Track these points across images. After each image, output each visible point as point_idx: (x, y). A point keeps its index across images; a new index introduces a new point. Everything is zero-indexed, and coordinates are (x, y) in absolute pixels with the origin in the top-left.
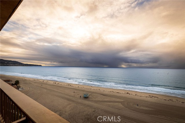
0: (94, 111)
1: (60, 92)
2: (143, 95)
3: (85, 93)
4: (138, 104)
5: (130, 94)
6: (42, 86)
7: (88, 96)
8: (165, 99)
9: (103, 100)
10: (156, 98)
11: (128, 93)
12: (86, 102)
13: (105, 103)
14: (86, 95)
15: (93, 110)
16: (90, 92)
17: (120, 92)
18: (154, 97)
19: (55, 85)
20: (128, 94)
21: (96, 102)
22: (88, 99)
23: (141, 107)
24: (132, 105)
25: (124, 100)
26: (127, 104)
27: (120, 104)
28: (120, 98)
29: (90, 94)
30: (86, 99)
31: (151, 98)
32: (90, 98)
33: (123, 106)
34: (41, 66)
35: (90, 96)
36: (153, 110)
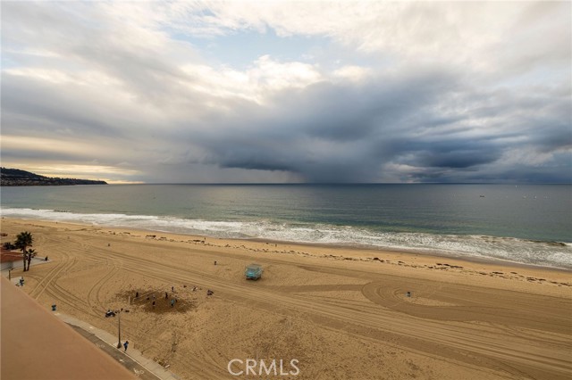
0: (281, 321)
1: (171, 264)
2: (419, 264)
3: (248, 263)
4: (409, 290)
5: (382, 261)
6: (109, 248)
7: (260, 272)
8: (483, 271)
9: (308, 284)
10: (458, 270)
11: (376, 259)
12: (254, 292)
13: (314, 293)
14: (252, 270)
15: (280, 317)
16: (265, 260)
17: (353, 257)
18: (452, 267)
19: (153, 241)
20: (378, 261)
21: (287, 290)
22: (260, 282)
23: (420, 299)
24: (393, 293)
25: (367, 281)
26: (378, 293)
27: (357, 292)
28: (356, 276)
29: (264, 265)
30: (255, 283)
31: (444, 271)
32: (264, 279)
33: (367, 300)
34: (103, 183)
35: (266, 275)
36: (453, 305)
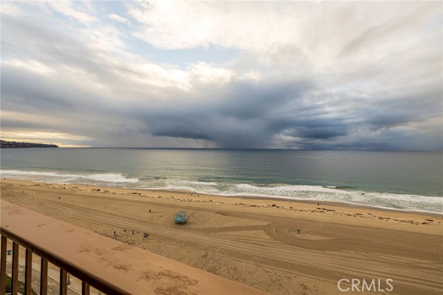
0: (204, 256)
1: (113, 212)
2: (305, 209)
3: (177, 210)
4: (298, 228)
5: (278, 207)
6: (60, 200)
7: (186, 218)
8: (348, 213)
9: (223, 226)
10: (332, 213)
11: (274, 205)
12: (182, 234)
13: (229, 233)
14: (181, 216)
15: (203, 253)
16: (189, 208)
17: (257, 205)
18: (328, 210)
19: (98, 194)
20: (275, 207)
21: (208, 231)
22: (186, 226)
23: (306, 235)
24: (287, 231)
25: (268, 223)
26: (276, 231)
27: (261, 231)
28: (260, 219)
29: (189, 212)
30: (182, 227)
31: (322, 214)
32: (190, 223)
33: (269, 237)
34: (55, 146)
35: (192, 220)
36: (330, 239)
